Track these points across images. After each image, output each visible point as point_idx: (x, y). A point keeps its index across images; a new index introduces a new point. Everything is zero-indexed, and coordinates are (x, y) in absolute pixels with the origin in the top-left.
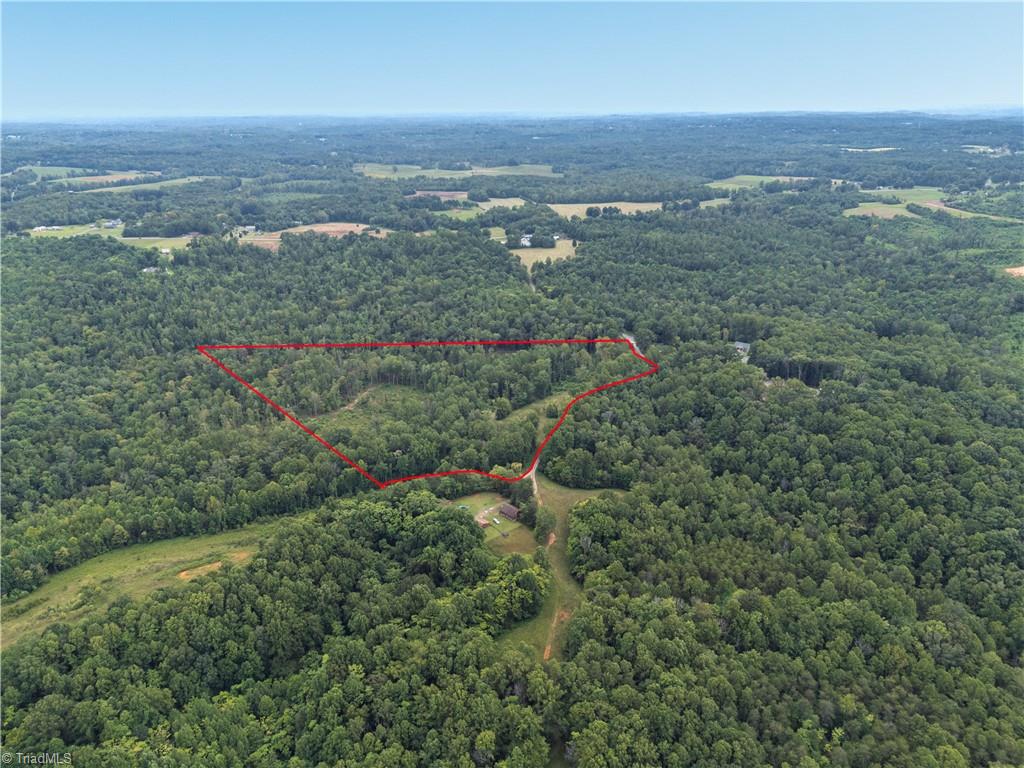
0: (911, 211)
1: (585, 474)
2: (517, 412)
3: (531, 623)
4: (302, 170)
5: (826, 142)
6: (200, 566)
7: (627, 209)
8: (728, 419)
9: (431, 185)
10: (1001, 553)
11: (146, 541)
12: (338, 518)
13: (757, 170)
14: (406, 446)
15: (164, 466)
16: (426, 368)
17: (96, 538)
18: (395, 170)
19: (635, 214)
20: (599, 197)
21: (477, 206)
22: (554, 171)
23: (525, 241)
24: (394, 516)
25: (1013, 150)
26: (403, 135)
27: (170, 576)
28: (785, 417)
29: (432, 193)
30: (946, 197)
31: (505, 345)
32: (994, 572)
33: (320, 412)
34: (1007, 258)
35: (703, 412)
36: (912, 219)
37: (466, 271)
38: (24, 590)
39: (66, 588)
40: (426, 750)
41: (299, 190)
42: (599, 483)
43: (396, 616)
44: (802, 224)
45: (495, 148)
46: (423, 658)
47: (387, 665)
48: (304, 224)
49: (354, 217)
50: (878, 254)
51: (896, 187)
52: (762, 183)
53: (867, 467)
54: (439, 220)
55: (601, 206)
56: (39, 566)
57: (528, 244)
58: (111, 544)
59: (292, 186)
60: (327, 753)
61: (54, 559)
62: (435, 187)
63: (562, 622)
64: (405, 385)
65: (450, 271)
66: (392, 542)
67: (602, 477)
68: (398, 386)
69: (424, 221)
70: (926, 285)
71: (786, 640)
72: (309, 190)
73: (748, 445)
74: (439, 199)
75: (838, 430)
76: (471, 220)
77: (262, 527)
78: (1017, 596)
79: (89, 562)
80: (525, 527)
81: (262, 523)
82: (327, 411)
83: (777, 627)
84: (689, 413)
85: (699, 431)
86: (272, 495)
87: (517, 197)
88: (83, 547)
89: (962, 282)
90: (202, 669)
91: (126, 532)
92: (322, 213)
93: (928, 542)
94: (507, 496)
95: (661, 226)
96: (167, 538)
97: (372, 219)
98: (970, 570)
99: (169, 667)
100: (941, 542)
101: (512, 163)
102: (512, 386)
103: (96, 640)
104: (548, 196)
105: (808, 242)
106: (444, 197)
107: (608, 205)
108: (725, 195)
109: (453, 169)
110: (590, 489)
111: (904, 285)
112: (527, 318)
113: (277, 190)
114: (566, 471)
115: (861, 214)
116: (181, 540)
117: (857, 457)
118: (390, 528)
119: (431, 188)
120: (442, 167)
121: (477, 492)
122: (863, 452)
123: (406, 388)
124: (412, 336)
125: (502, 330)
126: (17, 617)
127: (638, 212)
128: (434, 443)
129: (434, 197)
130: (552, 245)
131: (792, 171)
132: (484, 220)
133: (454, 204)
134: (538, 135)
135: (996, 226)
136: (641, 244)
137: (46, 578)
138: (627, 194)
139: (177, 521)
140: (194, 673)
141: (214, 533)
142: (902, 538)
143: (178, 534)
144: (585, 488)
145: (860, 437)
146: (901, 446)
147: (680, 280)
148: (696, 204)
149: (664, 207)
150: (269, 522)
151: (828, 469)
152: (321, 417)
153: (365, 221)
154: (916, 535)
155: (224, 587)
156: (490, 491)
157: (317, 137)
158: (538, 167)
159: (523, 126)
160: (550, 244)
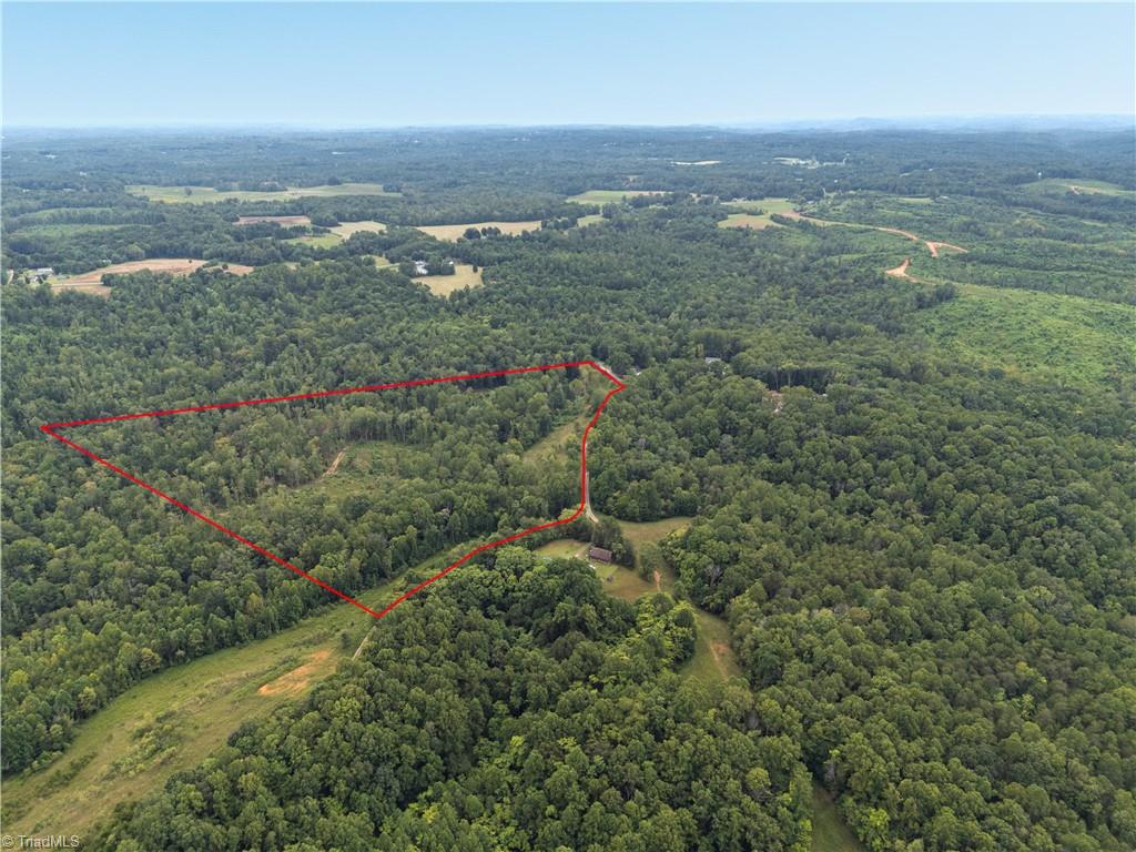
0: (778, 222)
1: (651, 507)
2: (530, 451)
3: (693, 662)
4: (56, 196)
5: (650, 156)
6: (279, 676)
7: (506, 229)
8: (759, 432)
9: (253, 210)
10: (1054, 519)
11: (182, 661)
12: (433, 590)
13: (607, 184)
14: (450, 504)
15: (149, 571)
16: (404, 417)
17: (121, 669)
18: (189, 193)
19: (520, 234)
20: (467, 218)
21: (329, 232)
22: (386, 190)
23: (420, 268)
24: (495, 578)
25: (821, 161)
26: (163, 150)
27: (249, 694)
28: (812, 424)
29: (269, 219)
30: (799, 208)
31: (480, 382)
32: (1055, 536)
33: (303, 482)
34: (880, 261)
35: (729, 428)
36: (783, 229)
37: (376, 306)
38: (55, 751)
39: (111, 737)
40: (701, 803)
41: (70, 220)
42: (663, 513)
43: (573, 679)
44: (691, 238)
45: (296, 165)
46: (644, 713)
47: (600, 730)
48: (113, 263)
49: (178, 251)
50: (772, 265)
51: (749, 199)
52: (624, 198)
53: (907, 458)
54: (298, 250)
55: (479, 227)
56: (65, 717)
57: (425, 272)
58: (140, 673)
59: (61, 216)
60: (594, 834)
61: (78, 705)
62: (260, 212)
63: (723, 655)
64: (381, 439)
65: (358, 307)
66: (502, 607)
67: (666, 506)
68: (373, 442)
69: (279, 252)
70: (831, 290)
71: (938, 627)
72: (87, 220)
73: (790, 454)
74: (279, 225)
75: (866, 429)
76: (336, 248)
77: (319, 620)
78: (1080, 554)
79: (117, 700)
80: (622, 568)
81: (319, 616)
82: (310, 480)
83: (926, 617)
84: (717, 431)
85: (732, 449)
86: (322, 581)
87: (370, 220)
88: (108, 684)
89: (860, 285)
90: (385, 784)
91: (157, 655)
92: (135, 248)
93: (988, 519)
94: (587, 540)
95: (556, 246)
96: (206, 653)
97: (205, 253)
98: (1034, 538)
99: (349, 789)
100: (999, 518)
101: (334, 182)
102: (518, 425)
103: (248, 781)
104: (409, 218)
105: (706, 255)
106: (286, 223)
107: (486, 225)
108: (595, 211)
109: (263, 190)
110: (657, 521)
111: (814, 292)
112: (490, 352)
113: (40, 222)
114: (634, 506)
115: (736, 226)
116: (226, 653)
117: (897, 452)
118: (497, 593)
119: (255, 213)
120: (244, 187)
121: (551, 540)
122: (900, 447)
123: (379, 443)
124: (368, 383)
125: (468, 367)
126: (67, 785)
127: (525, 232)
128: (482, 495)
129: (273, 224)
130: (451, 272)
131: (640, 185)
132: (352, 247)
133: (301, 230)
134: (336, 150)
135: (854, 232)
136: (551, 265)
137: (76, 731)
138: (496, 213)
139: (218, 631)
140: (379, 790)
141: (266, 637)
142: (965, 519)
143: (222, 645)
144: (652, 521)
145: (891, 434)
146: (927, 437)
147: (614, 301)
148: (574, 223)
149: (544, 226)
150: (326, 612)
151: (875, 467)
152: (307, 487)
153: (197, 255)
154: (977, 515)
155: (364, 687)
156: (562, 538)
157: (42, 153)
158: (362, 185)
159: (312, 139)
160: (448, 271)
